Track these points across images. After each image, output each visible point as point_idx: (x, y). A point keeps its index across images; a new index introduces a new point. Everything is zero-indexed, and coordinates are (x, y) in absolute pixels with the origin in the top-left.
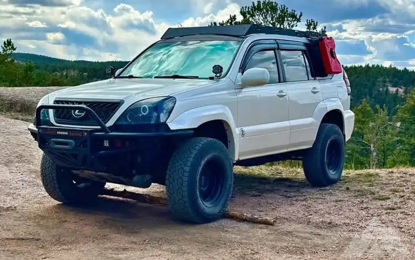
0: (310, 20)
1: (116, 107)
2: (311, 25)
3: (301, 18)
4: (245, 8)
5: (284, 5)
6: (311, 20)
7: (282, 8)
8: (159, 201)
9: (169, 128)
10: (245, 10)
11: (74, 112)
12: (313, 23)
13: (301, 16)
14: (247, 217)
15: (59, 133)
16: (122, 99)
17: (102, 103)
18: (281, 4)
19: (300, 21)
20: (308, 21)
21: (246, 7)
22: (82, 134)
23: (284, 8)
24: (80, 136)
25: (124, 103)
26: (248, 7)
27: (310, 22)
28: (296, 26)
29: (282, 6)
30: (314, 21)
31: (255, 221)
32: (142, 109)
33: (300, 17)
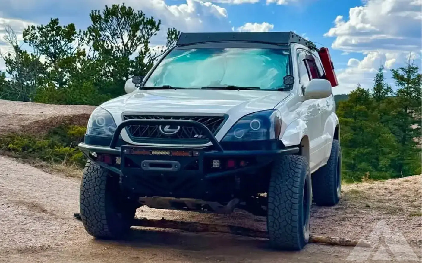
0: (171, 29)
1: (221, 122)
2: (173, 34)
3: (160, 26)
4: (94, 12)
5: (141, 11)
6: (173, 28)
7: (139, 14)
8: (216, 229)
9: (283, 145)
10: (94, 14)
11: (163, 129)
12: (175, 32)
13: (159, 23)
14: (336, 240)
15: (154, 153)
16: (225, 112)
17: (208, 118)
18: (139, 10)
19: (159, 30)
20: (170, 30)
21: (96, 11)
22: (192, 154)
23: (141, 13)
24: (190, 156)
25: (229, 118)
26: (98, 10)
27: (171, 31)
28: (156, 34)
29: (139, 12)
30: (176, 30)
31: (347, 244)
32: (251, 124)
33: (158, 25)
